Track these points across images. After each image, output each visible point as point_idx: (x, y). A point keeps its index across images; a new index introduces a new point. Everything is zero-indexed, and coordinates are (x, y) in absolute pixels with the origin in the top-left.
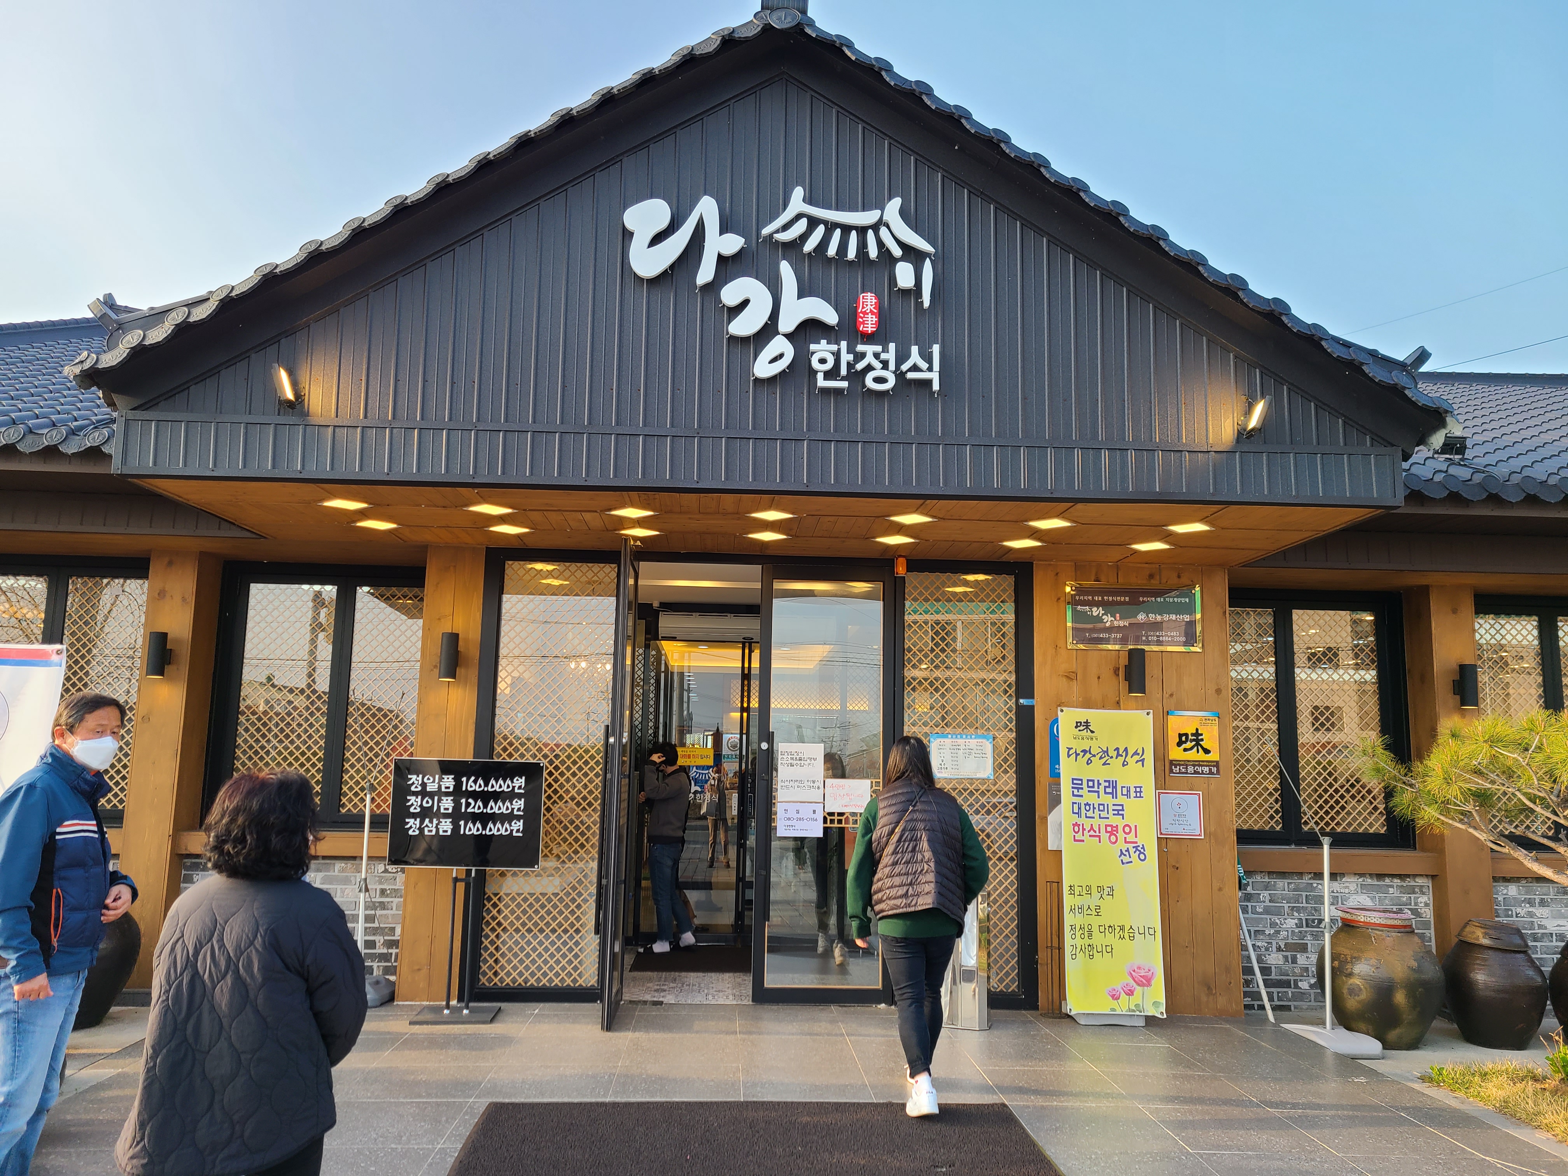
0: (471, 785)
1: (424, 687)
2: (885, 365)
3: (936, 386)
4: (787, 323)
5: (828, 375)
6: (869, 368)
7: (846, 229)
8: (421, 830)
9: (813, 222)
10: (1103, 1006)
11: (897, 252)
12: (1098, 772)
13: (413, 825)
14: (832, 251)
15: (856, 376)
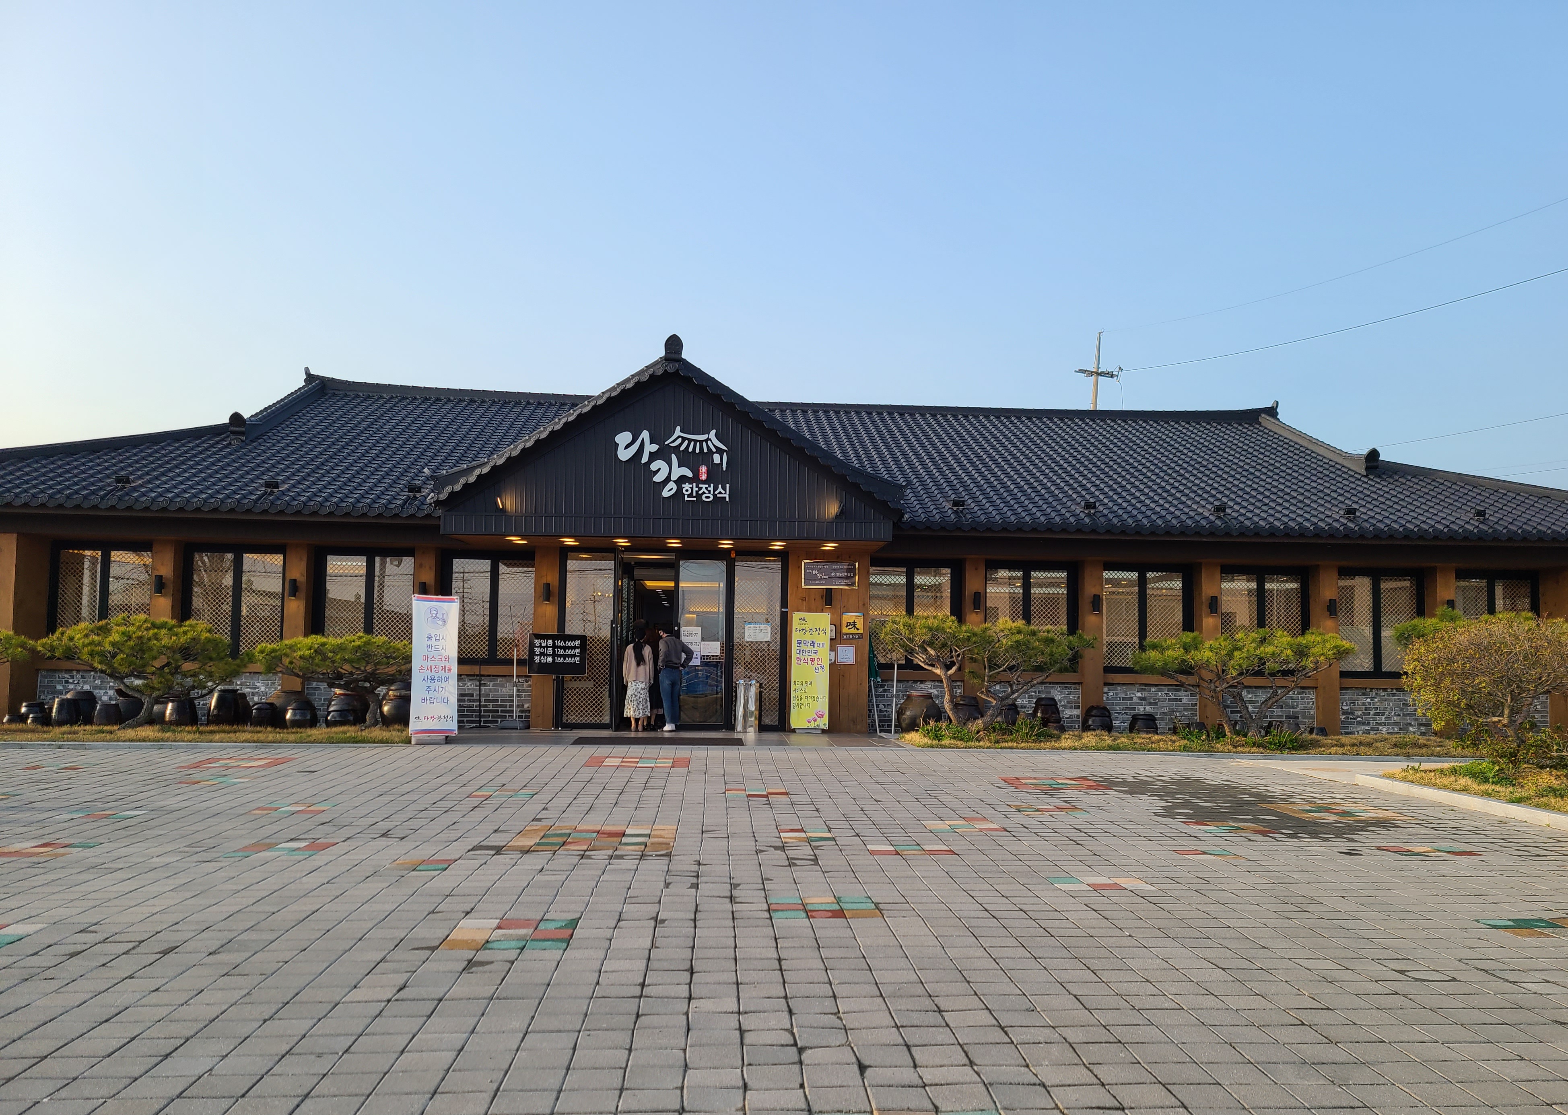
0: (559, 643)
1: (536, 605)
2: (709, 491)
3: (727, 500)
4: (674, 477)
5: (689, 496)
6: (704, 493)
7: (696, 441)
8: (540, 661)
9: (684, 439)
10: (805, 725)
11: (714, 450)
12: (808, 637)
13: (537, 659)
14: (690, 450)
15: (699, 496)
